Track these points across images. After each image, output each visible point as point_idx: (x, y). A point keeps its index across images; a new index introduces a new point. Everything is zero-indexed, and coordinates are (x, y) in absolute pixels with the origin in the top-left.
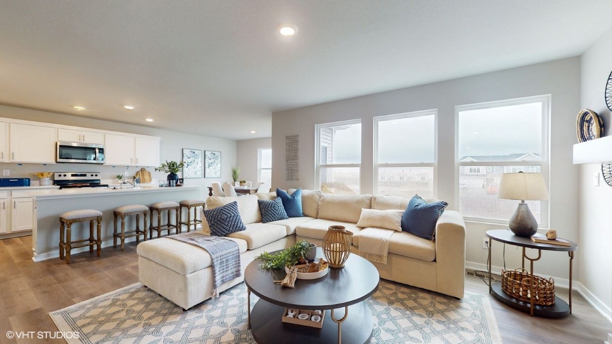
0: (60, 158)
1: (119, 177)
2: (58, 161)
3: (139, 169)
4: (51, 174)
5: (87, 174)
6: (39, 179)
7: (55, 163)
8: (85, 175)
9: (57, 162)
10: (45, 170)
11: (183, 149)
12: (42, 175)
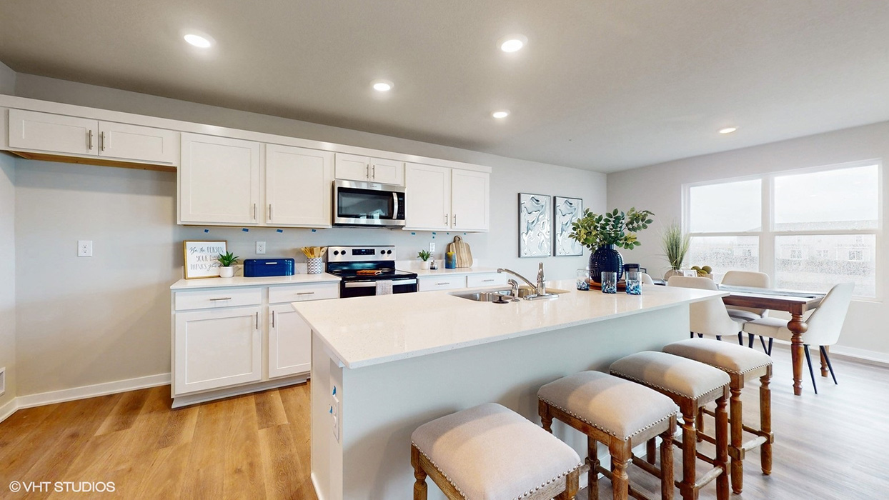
0: (339, 216)
1: (424, 256)
2: (336, 222)
3: (450, 239)
4: (325, 249)
5: (377, 250)
6: (307, 260)
7: (330, 227)
8: (371, 252)
9: (334, 224)
10: (317, 241)
11: (519, 195)
12: (312, 251)
